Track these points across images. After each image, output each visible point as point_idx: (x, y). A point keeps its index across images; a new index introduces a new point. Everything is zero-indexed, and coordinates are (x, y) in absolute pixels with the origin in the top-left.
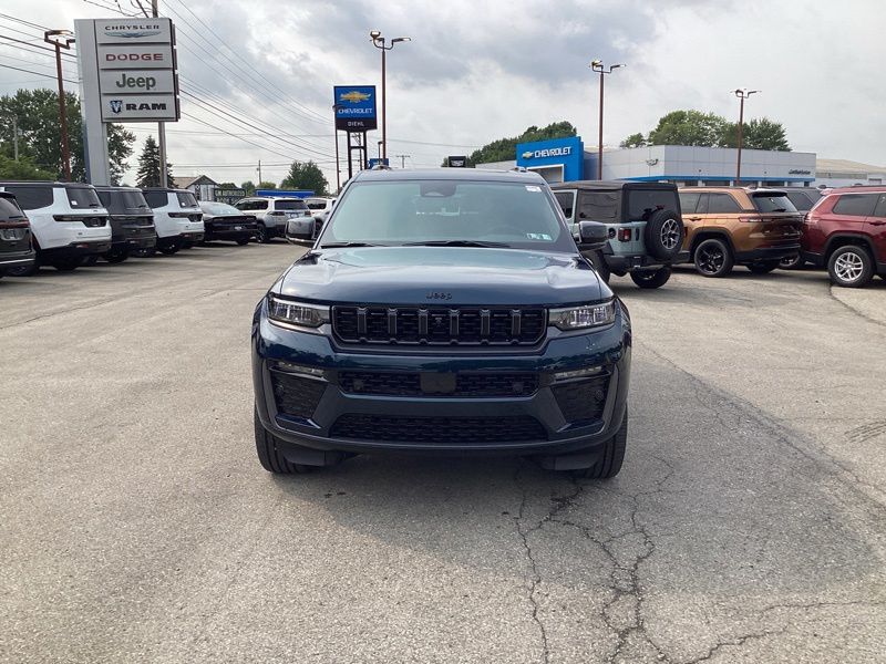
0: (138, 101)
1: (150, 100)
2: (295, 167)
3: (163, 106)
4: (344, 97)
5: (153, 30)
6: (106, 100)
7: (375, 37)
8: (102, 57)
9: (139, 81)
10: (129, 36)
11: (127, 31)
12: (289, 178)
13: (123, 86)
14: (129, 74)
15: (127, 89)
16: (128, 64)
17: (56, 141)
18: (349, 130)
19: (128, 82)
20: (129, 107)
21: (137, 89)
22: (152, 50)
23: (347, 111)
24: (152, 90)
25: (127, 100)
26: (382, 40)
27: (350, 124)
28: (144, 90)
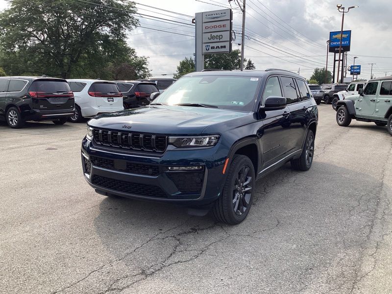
0: (215, 45)
1: (220, 45)
2: (316, 71)
3: (225, 47)
4: (334, 37)
5: (223, 15)
6: (204, 45)
7: (339, 7)
8: (204, 28)
9: (216, 37)
10: (214, 18)
11: (214, 16)
12: (313, 75)
13: (211, 39)
14: (213, 34)
15: (212, 40)
16: (213, 30)
17: (217, 63)
18: (336, 52)
19: (212, 37)
20: (212, 48)
21: (215, 40)
22: (222, 23)
23: (335, 43)
24: (221, 40)
25: (212, 45)
26: (343, 8)
27: (336, 49)
28: (218, 40)
